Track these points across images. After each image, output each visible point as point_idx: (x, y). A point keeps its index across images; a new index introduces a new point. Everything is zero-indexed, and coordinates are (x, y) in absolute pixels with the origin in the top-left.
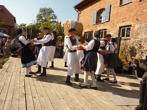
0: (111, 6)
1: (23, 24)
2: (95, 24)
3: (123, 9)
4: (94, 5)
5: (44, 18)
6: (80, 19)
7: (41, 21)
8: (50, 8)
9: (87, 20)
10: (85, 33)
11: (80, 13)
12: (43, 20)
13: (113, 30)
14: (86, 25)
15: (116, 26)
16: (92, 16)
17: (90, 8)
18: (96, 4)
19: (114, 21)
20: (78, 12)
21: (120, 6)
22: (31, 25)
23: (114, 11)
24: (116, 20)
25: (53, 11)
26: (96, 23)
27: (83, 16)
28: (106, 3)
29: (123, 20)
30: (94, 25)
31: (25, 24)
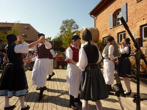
0: (127, 4)
1: (48, 38)
2: (112, 27)
3: (142, 5)
4: (109, 7)
5: (66, 30)
6: (97, 25)
7: (64, 33)
8: (71, 19)
9: (104, 25)
10: (103, 38)
11: (96, 19)
12: (66, 31)
13: (133, 31)
14: (103, 30)
15: (135, 26)
16: (108, 20)
17: (105, 12)
18: (111, 5)
19: (133, 20)
20: (94, 18)
21: (137, 3)
22: (56, 37)
23: (131, 9)
24: (135, 19)
25: (74, 22)
26: (114, 26)
27: (100, 21)
28: (121, 2)
29: (144, 17)
30: (111, 29)
31: (51, 38)
